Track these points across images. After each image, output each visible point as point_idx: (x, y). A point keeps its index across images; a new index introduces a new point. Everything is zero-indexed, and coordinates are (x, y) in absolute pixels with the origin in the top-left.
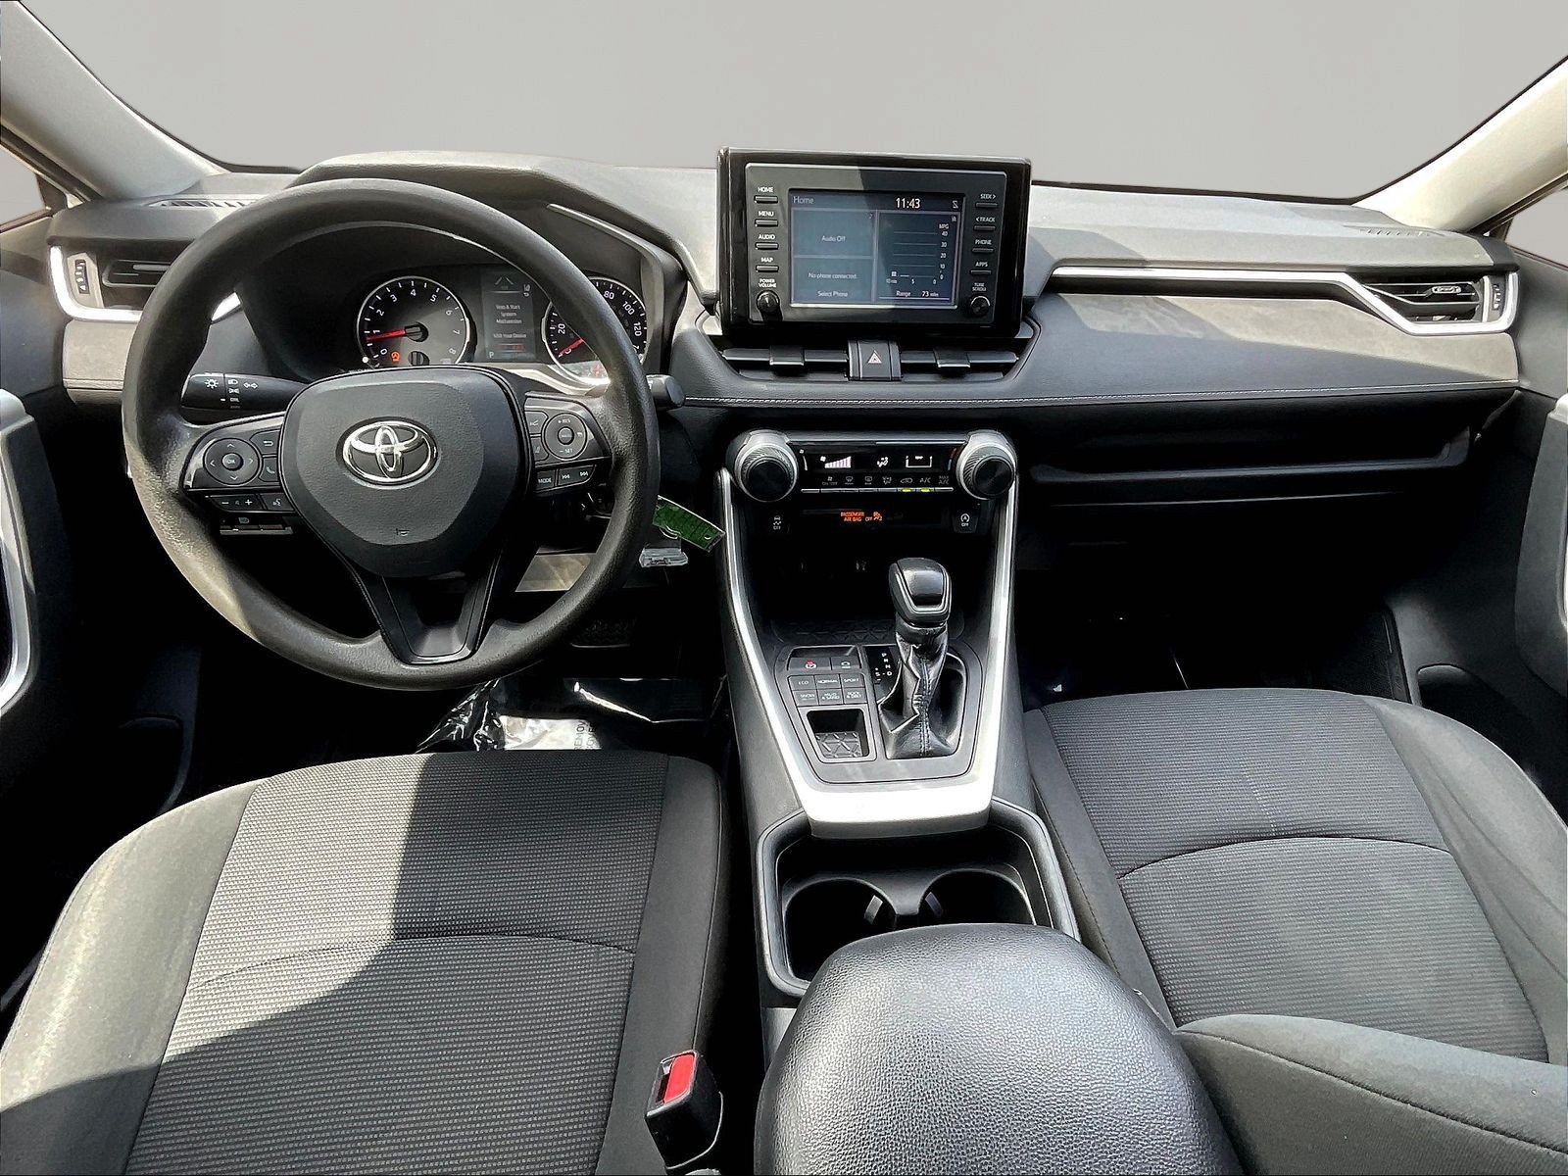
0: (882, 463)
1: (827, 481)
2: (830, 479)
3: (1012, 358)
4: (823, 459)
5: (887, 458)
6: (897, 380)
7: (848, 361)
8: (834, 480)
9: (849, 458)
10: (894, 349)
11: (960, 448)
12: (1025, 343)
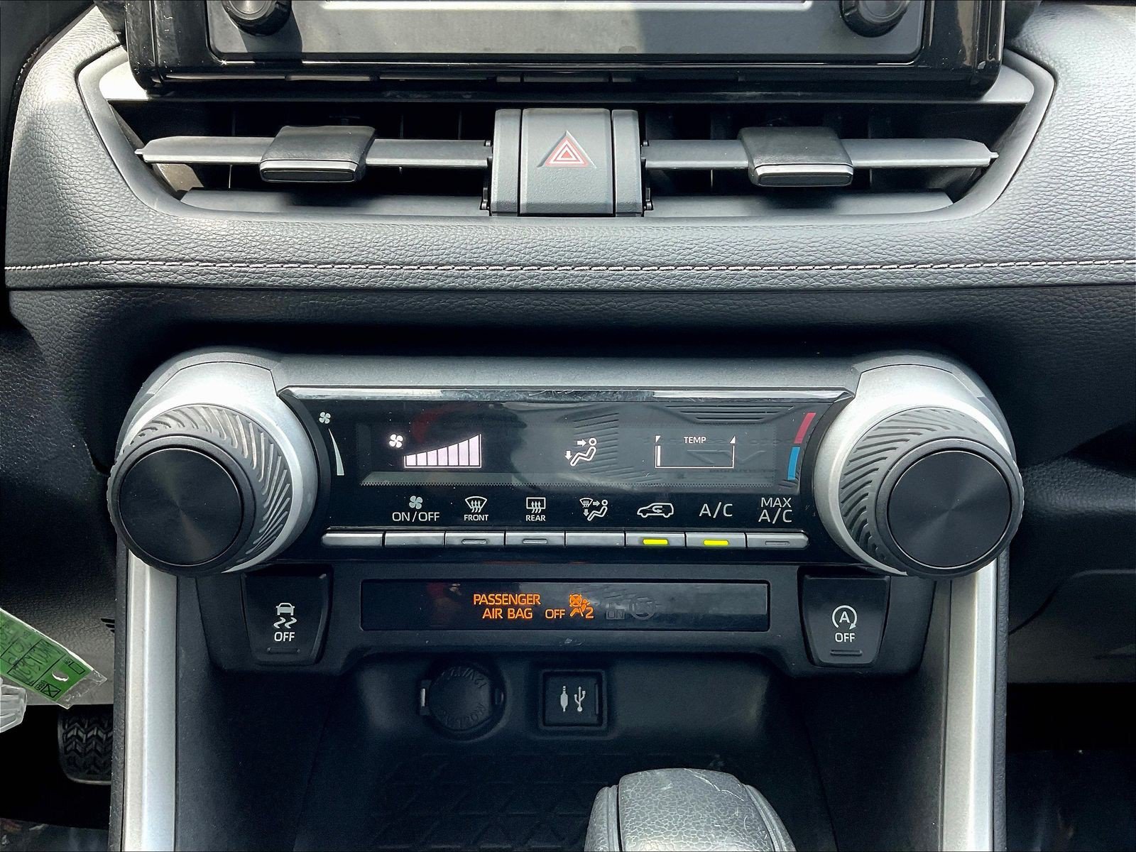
0: (580, 457)
1: (406, 508)
2: (416, 502)
3: (974, 154)
4: (396, 441)
5: (593, 442)
6: (629, 213)
7: (490, 163)
8: (426, 507)
9: (475, 442)
10: (627, 129)
11: (831, 411)
12: (1010, 115)
